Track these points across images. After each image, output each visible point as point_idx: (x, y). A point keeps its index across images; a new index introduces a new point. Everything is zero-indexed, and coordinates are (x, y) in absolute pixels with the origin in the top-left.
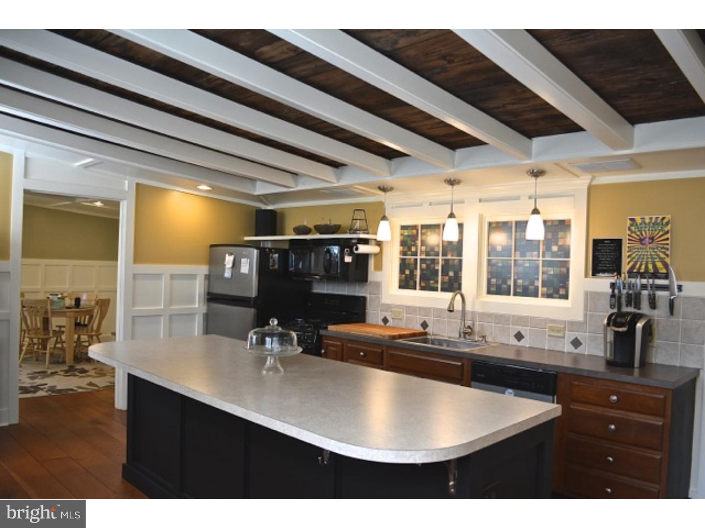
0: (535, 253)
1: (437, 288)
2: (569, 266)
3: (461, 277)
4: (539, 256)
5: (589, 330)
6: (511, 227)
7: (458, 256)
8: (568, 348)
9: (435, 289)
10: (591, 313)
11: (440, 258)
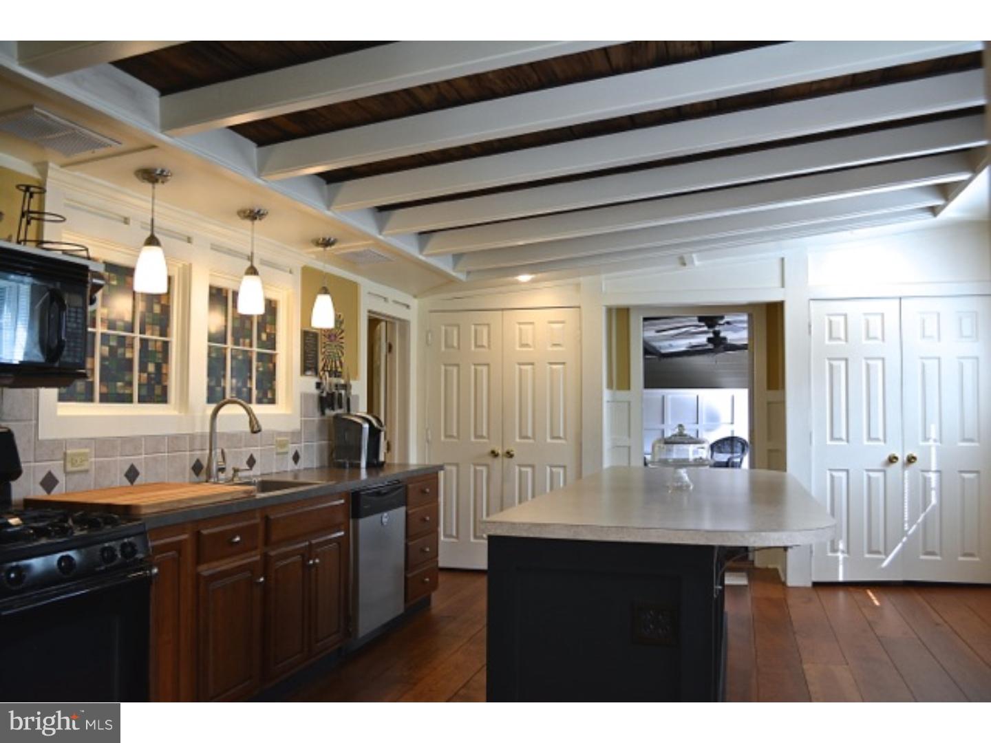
0: (247, 341)
1: (131, 395)
2: (275, 360)
3: (166, 374)
4: (251, 345)
5: (305, 439)
6: (226, 298)
7: (161, 335)
8: (290, 465)
9: (128, 399)
10: (306, 419)
11: (137, 335)
